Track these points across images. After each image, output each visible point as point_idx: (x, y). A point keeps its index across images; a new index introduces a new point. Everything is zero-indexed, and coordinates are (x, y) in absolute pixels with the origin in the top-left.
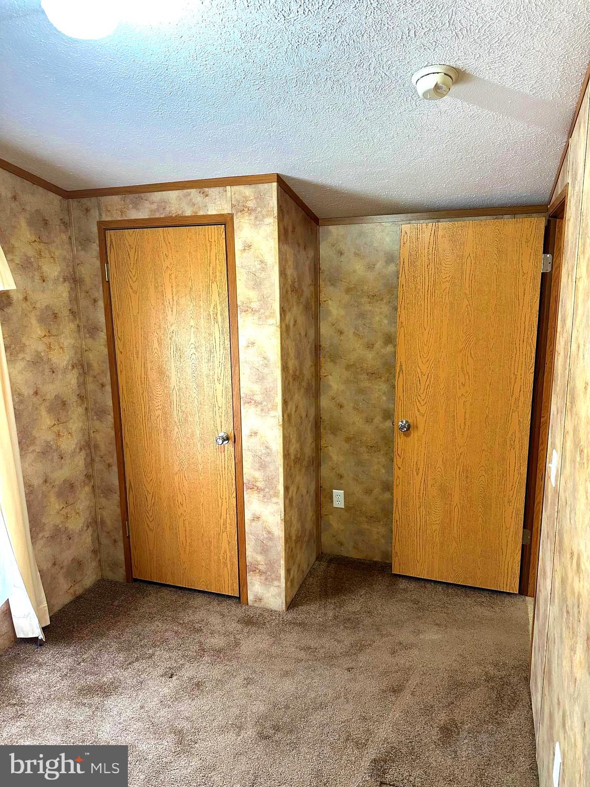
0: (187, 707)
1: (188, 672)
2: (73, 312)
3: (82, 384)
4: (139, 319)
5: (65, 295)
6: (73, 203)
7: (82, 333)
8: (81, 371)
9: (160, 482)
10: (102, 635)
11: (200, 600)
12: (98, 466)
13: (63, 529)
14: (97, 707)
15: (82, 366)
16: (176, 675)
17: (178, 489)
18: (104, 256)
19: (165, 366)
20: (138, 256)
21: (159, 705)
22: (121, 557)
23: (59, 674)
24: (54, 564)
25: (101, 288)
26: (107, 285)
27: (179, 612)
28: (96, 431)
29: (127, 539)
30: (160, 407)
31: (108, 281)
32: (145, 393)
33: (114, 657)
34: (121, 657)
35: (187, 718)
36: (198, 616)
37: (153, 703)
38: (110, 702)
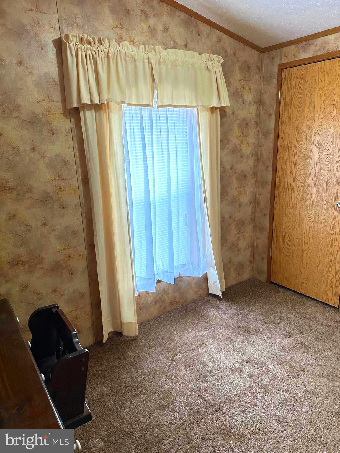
0: (297, 355)
1: (300, 338)
2: (256, 123)
3: (256, 166)
4: (296, 125)
5: (254, 112)
6: (265, 55)
7: (260, 136)
8: (256, 158)
9: (295, 228)
10: (252, 305)
11: (310, 303)
12: (258, 214)
13: (236, 245)
14: (247, 338)
15: (257, 156)
16: (293, 337)
17: (305, 234)
18: (279, 87)
19: (308, 154)
20: (301, 83)
21: (281, 349)
22: (265, 268)
23: (228, 316)
24: (230, 262)
25: (275, 107)
26: (279, 104)
27: (297, 306)
28: (260, 194)
29: (270, 259)
30: (301, 181)
31: (280, 102)
32: (293, 172)
33: (257, 317)
34: (261, 318)
35: (298, 362)
36: (309, 311)
37: (277, 347)
38: (253, 338)
